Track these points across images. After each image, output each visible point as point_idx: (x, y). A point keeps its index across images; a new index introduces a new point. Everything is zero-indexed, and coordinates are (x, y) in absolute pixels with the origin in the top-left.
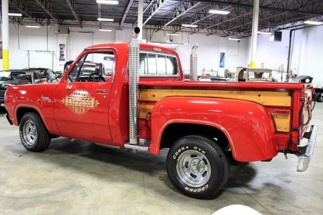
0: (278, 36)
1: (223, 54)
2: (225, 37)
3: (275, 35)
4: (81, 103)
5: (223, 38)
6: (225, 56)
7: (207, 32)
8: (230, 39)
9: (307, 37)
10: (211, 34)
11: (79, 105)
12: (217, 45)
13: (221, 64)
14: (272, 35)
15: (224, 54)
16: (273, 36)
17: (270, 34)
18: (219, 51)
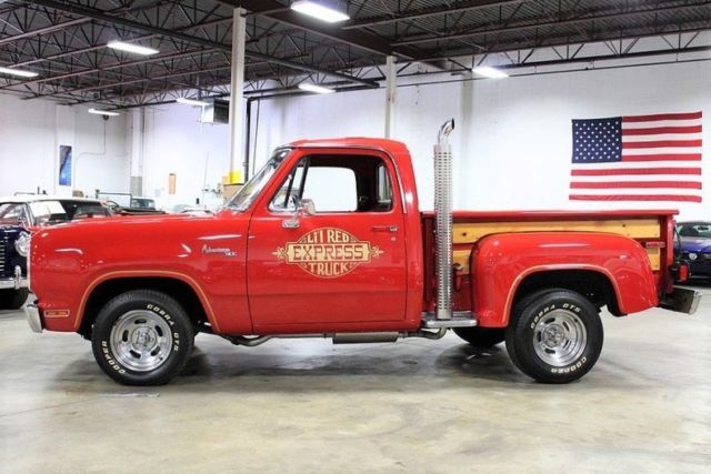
0: (222, 111)
1: (67, 151)
2: (70, 104)
3: (215, 107)
4: (334, 254)
5: (67, 107)
6: (74, 154)
7: (25, 89)
8: (92, 111)
9: (284, 116)
10: (37, 96)
11: (330, 259)
12: (52, 127)
13: (64, 176)
14: (207, 108)
15: (69, 149)
16: (212, 111)
17: (203, 104)
18: (55, 143)
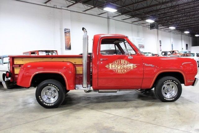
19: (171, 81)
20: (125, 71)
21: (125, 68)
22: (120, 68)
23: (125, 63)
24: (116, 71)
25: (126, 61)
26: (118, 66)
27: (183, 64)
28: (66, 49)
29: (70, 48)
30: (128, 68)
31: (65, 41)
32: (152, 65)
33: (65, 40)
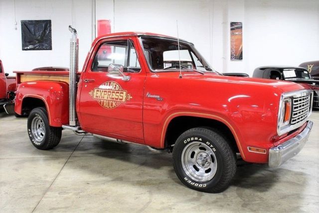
19: (201, 139)
20: (114, 104)
21: (113, 99)
22: (108, 98)
23: (115, 88)
24: (101, 103)
25: (117, 86)
26: (105, 93)
27: (229, 100)
28: (231, 58)
29: (240, 57)
30: (118, 99)
31: (231, 45)
32: (158, 97)
33: (231, 42)
